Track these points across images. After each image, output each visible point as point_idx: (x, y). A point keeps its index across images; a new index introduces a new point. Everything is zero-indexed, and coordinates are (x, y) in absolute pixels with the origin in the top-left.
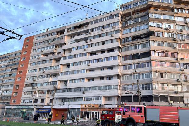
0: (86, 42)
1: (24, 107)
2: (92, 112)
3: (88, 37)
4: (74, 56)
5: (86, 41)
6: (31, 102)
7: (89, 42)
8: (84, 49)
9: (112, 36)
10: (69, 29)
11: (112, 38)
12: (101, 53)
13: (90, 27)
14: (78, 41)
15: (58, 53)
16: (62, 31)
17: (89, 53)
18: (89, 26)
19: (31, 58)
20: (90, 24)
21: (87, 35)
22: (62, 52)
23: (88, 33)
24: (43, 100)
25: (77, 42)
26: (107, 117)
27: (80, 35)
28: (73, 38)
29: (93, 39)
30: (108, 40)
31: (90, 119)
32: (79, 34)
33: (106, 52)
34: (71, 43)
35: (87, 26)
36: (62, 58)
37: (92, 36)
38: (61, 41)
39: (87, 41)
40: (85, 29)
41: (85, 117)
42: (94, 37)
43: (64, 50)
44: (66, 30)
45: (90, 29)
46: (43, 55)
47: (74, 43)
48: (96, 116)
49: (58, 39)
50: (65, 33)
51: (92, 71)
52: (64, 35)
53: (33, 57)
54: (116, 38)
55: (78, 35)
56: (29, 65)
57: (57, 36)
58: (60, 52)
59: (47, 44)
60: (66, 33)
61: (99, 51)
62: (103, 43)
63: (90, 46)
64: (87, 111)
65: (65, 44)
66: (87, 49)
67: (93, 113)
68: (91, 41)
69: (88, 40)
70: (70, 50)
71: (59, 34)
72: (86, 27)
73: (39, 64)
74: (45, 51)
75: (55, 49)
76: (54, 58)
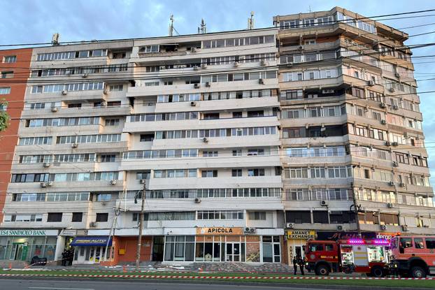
0: (196, 87)
1: (22, 233)
2: (226, 243)
3: (198, 77)
4: (164, 116)
5: (196, 85)
6: (40, 220)
7: (203, 89)
8: (192, 103)
9: (261, 82)
10: (142, 49)
11: (261, 87)
12: (231, 116)
13: (202, 53)
15: (110, 104)
16: (119, 50)
17: (201, 112)
18: (199, 49)
19: (27, 107)
20: (202, 47)
21: (196, 70)
22: (125, 103)
23: (199, 66)
24: (77, 217)
25: (166, 84)
26: (322, 257)
28: (158, 71)
29: (212, 83)
30: (251, 91)
31: (223, 259)
32: (170, 65)
33: (245, 115)
34: (148, 84)
35: (196, 49)
36: (128, 119)
37: (210, 76)
38: (120, 75)
39: (198, 85)
40: (189, 56)
41: (208, 255)
43: (132, 100)
44: (136, 50)
45: (204, 59)
46: (66, 102)
47: (157, 84)
48: (237, 252)
49: (112, 68)
50: (132, 55)
51: (211, 153)
52: (127, 60)
53: (33, 105)
54: (271, 89)
55: (167, 68)
56: (22, 124)
59: (77, 76)
60: (134, 56)
61: (229, 111)
62: (239, 95)
63: (207, 97)
64: (214, 242)
65: (133, 84)
67: (229, 246)
68: (208, 86)
69: (199, 82)
71: (111, 56)
72: (194, 52)
73: (55, 124)
74: (74, 95)
75: (105, 94)
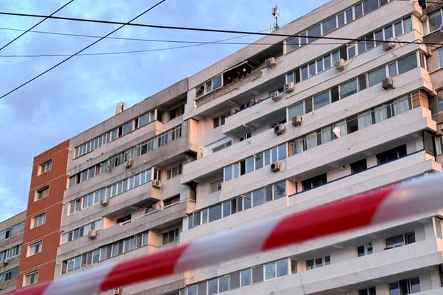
0: (279, 133)
3: (282, 111)
4: (235, 204)
5: (277, 129)
7: (290, 133)
8: (273, 166)
9: (388, 86)
10: (200, 89)
11: (389, 95)
12: (349, 171)
13: (286, 63)
14: (242, 133)
15: (167, 202)
16: (176, 104)
17: (295, 180)
18: (281, 58)
19: (63, 240)
20: (285, 51)
21: (276, 100)
22: (185, 195)
23: (281, 90)
25: (242, 139)
27: (248, 106)
28: (223, 123)
29: (305, 116)
30: (373, 109)
32: (243, 102)
33: (372, 162)
34: (215, 150)
35: (273, 60)
36: (186, 223)
37: (300, 102)
38: (177, 148)
39: (282, 127)
40: (266, 76)
42: (309, 103)
43: (192, 185)
44: (192, 96)
45: (289, 73)
46: (111, 217)
47: (229, 144)
49: (162, 139)
50: (186, 106)
51: (319, 262)
52: (185, 116)
53: (70, 233)
54: (408, 94)
55: (242, 108)
56: (58, 270)
57: (160, 127)
58: (177, 197)
59: (121, 168)
60: (192, 108)
61: (341, 164)
62: (352, 125)
63: (299, 146)
65: (193, 155)
66: (282, 164)
68: (296, 124)
69: (285, 121)
70: (214, 179)
71: (166, 117)
72: (271, 66)
73: (96, 260)
74: (118, 201)
75: (156, 187)
76: (153, 226)
